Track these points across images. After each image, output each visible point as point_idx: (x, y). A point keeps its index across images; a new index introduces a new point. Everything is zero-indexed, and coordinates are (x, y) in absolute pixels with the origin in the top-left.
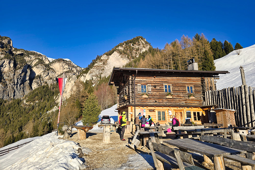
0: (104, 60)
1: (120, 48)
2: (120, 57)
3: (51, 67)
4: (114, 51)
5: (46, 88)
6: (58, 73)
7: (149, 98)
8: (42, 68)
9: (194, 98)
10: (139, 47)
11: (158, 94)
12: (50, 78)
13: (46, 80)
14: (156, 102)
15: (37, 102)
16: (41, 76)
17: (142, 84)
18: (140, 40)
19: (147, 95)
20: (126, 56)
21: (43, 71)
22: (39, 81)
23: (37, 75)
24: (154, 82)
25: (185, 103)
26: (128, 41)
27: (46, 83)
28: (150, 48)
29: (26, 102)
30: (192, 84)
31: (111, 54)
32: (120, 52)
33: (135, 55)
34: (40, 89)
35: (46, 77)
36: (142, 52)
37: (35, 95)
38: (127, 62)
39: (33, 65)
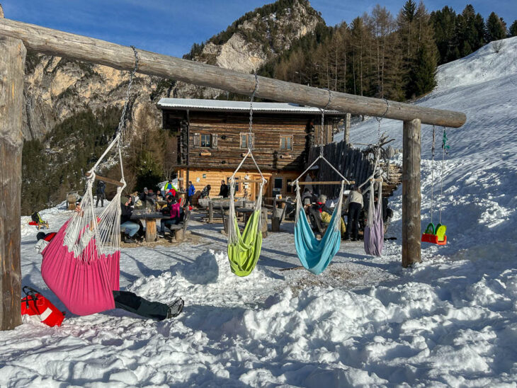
0: (208, 54)
1: (247, 26)
3: (95, 69)
4: (233, 33)
5: (88, 118)
6: (109, 83)
7: (212, 156)
8: (74, 72)
9: (290, 156)
10: (292, 22)
11: (228, 150)
12: (95, 97)
13: (87, 101)
14: (224, 162)
15: (73, 147)
16: (75, 90)
17: (203, 132)
18: (297, 5)
19: (209, 151)
20: (259, 45)
21: (78, 80)
22: (72, 103)
23: (66, 89)
24: (224, 130)
25: (275, 165)
26: (267, 7)
27: (86, 106)
28: (318, 25)
29: (51, 147)
30: (291, 133)
31: (226, 41)
32: (246, 37)
33: (282, 42)
34: (76, 120)
35: (86, 94)
36: (299, 35)
37: (68, 133)
38: (263, 61)
39: (54, 65)
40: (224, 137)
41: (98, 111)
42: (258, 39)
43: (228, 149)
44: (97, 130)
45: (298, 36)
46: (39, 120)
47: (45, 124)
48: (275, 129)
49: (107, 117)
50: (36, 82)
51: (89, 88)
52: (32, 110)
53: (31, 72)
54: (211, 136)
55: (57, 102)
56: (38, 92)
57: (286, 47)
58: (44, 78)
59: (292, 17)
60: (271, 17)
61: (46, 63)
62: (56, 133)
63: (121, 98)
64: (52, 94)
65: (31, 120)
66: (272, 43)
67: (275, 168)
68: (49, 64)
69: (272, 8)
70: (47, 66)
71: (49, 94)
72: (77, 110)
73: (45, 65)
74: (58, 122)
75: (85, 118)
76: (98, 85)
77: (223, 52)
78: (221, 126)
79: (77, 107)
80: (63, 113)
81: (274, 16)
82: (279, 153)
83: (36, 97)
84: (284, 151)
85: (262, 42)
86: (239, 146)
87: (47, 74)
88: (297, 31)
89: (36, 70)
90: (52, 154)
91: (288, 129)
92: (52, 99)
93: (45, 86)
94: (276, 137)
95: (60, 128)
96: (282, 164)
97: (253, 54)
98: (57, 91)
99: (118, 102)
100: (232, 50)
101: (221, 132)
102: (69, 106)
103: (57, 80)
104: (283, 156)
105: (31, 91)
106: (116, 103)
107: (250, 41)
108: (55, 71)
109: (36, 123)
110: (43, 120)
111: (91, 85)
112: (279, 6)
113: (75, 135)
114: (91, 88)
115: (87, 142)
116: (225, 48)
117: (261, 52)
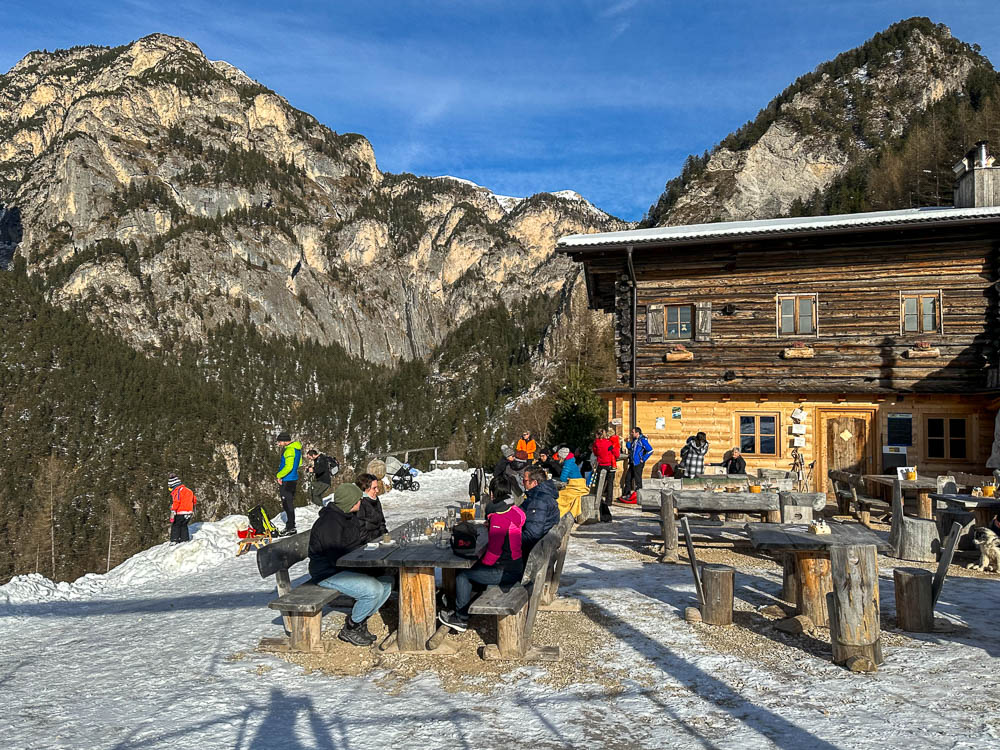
0: (719, 172)
1: (800, 103)
2: (798, 147)
3: (512, 233)
4: (770, 123)
5: (498, 317)
6: (536, 254)
7: (698, 362)
8: (478, 241)
9: (937, 351)
10: (907, 77)
11: (742, 342)
12: (511, 279)
13: (498, 288)
14: (729, 376)
15: (474, 369)
16: (479, 271)
17: (671, 301)
18: (916, 41)
19: (688, 347)
20: (829, 137)
21: (484, 254)
22: (474, 293)
23: (465, 271)
24: (730, 291)
25: (887, 377)
26: (846, 56)
27: (497, 297)
28: (973, 72)
29: (441, 372)
30: (936, 284)
31: (755, 142)
32: (799, 125)
33: (885, 123)
34: (479, 322)
35: (496, 276)
36: (925, 102)
37: (467, 346)
38: (839, 168)
39: (448, 234)
40: (728, 310)
41: (515, 304)
42: (827, 125)
43: (743, 340)
44: (513, 337)
45: (923, 104)
46: (424, 326)
47: (433, 334)
48: (882, 276)
49: (530, 314)
50: (421, 264)
51: (502, 264)
52: (414, 311)
53: (413, 249)
54: (694, 309)
55: (451, 294)
56: (424, 280)
57: (895, 132)
58: (432, 255)
59: (907, 66)
60: (855, 76)
61: (436, 231)
62: (448, 346)
63: (555, 277)
64: (444, 281)
65: (413, 327)
66: (858, 130)
67: (890, 386)
68: (440, 232)
69: (858, 56)
70: (438, 236)
71: (439, 283)
72: (483, 305)
73: (434, 236)
74: (453, 328)
75: (494, 318)
76: (516, 259)
77: (749, 163)
78: (720, 282)
79: (482, 299)
80: (461, 313)
81: (863, 72)
82: (899, 342)
83: (421, 290)
84: (916, 339)
85: (837, 130)
86: (773, 331)
87: (437, 250)
88: (921, 93)
89: (421, 244)
90: (442, 383)
91: (926, 272)
92: (444, 289)
93: (435, 268)
94: (887, 299)
95: (454, 338)
96: (908, 375)
97: (816, 158)
98: (452, 276)
99: (549, 285)
100: (769, 156)
101: (721, 296)
102: (470, 299)
103: (452, 257)
104: (912, 353)
105: (413, 280)
106: (545, 287)
107: (809, 133)
108: (449, 242)
109: (420, 333)
110: (430, 325)
111: (504, 260)
112: (874, 49)
113: (478, 349)
114: (505, 265)
115: (496, 359)
116: (754, 154)
117: (835, 150)
